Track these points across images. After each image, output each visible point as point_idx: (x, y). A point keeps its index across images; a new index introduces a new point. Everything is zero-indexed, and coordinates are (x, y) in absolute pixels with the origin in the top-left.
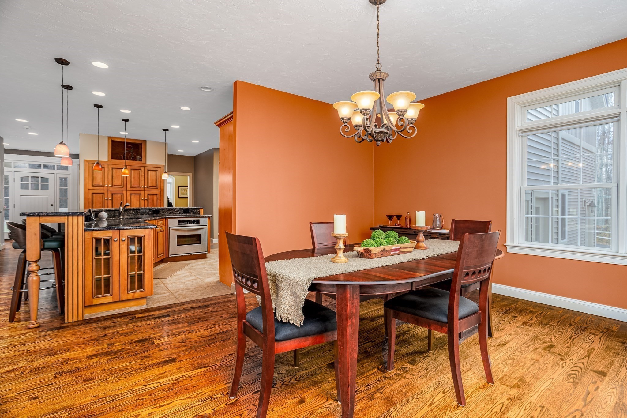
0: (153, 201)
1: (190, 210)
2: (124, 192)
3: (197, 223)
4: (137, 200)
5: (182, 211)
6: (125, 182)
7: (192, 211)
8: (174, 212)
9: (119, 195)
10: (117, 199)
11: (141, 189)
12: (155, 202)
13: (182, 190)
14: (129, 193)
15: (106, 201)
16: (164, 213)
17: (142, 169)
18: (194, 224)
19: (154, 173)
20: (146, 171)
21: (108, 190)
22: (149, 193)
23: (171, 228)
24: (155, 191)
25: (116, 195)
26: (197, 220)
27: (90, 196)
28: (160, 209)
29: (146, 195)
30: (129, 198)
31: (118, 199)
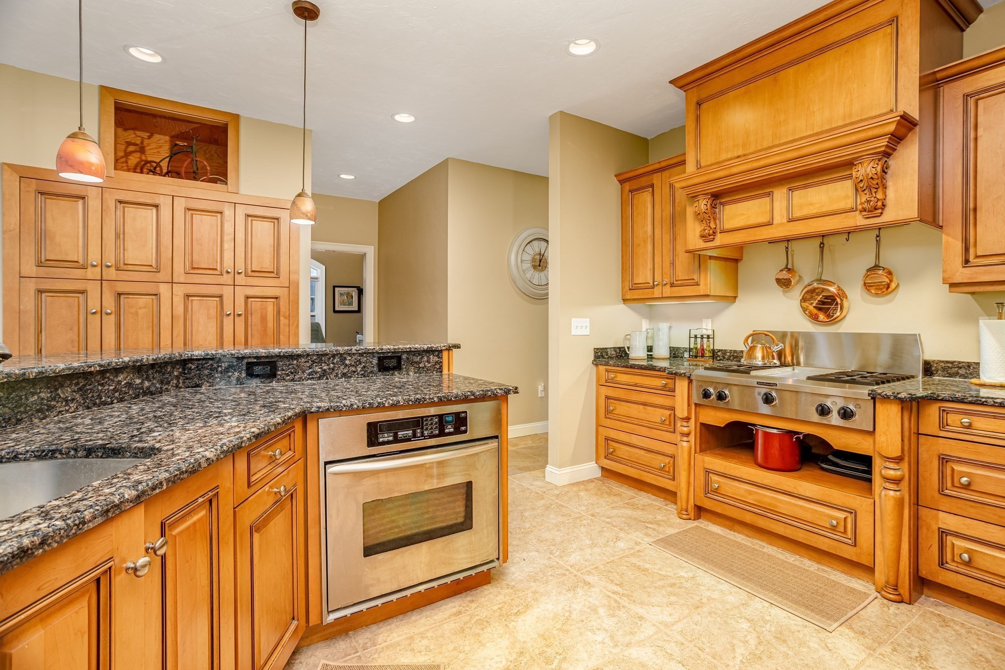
0: (264, 319)
1: (404, 357)
2: (164, 289)
3: (457, 431)
4: (209, 318)
5: (375, 361)
6: (166, 254)
7: (412, 363)
8: (342, 369)
9: (143, 300)
10: (137, 313)
11: (221, 280)
12: (270, 324)
13: (341, 294)
14: (179, 291)
15: (95, 321)
16: (296, 372)
17: (228, 212)
18: (442, 434)
19: (267, 226)
20: (240, 219)
21: (101, 280)
22: (251, 292)
23: (333, 469)
24: (267, 287)
25: (132, 300)
26: (457, 415)
27: (29, 302)
28: (280, 357)
29: (240, 301)
30: (179, 310)
31: (141, 312)
